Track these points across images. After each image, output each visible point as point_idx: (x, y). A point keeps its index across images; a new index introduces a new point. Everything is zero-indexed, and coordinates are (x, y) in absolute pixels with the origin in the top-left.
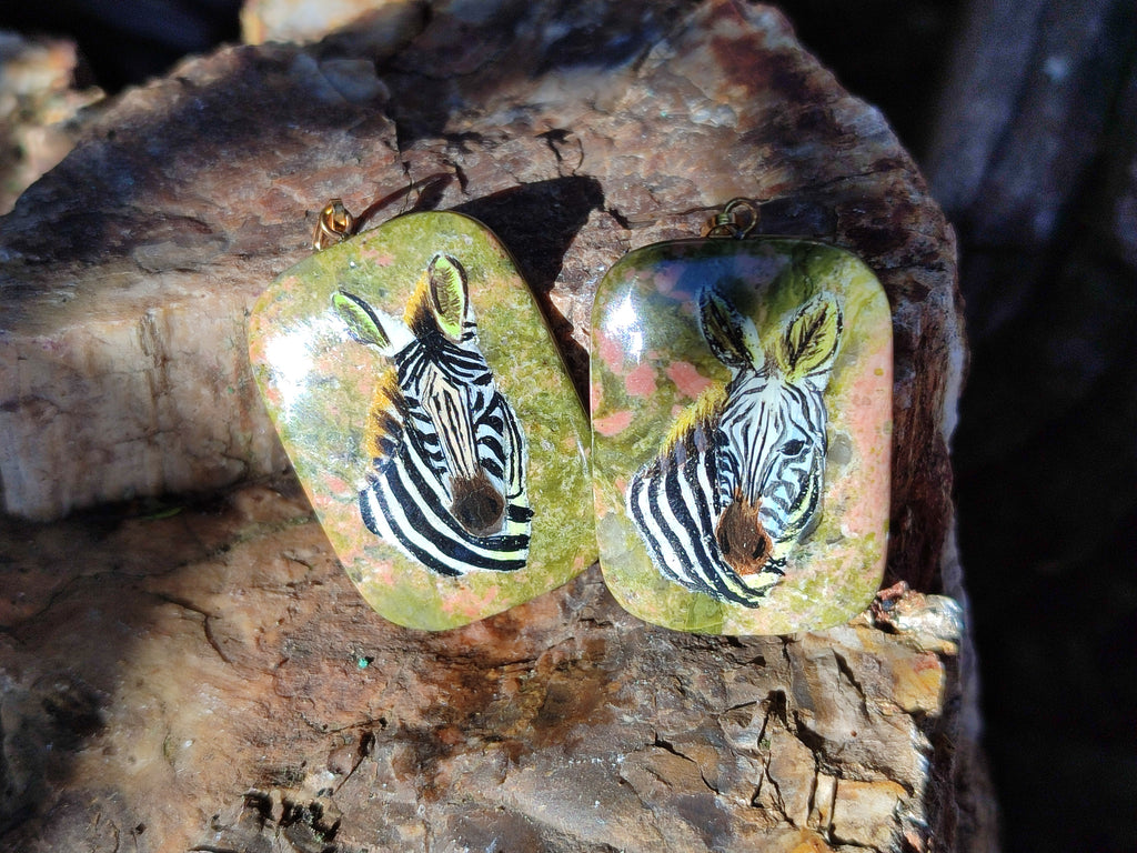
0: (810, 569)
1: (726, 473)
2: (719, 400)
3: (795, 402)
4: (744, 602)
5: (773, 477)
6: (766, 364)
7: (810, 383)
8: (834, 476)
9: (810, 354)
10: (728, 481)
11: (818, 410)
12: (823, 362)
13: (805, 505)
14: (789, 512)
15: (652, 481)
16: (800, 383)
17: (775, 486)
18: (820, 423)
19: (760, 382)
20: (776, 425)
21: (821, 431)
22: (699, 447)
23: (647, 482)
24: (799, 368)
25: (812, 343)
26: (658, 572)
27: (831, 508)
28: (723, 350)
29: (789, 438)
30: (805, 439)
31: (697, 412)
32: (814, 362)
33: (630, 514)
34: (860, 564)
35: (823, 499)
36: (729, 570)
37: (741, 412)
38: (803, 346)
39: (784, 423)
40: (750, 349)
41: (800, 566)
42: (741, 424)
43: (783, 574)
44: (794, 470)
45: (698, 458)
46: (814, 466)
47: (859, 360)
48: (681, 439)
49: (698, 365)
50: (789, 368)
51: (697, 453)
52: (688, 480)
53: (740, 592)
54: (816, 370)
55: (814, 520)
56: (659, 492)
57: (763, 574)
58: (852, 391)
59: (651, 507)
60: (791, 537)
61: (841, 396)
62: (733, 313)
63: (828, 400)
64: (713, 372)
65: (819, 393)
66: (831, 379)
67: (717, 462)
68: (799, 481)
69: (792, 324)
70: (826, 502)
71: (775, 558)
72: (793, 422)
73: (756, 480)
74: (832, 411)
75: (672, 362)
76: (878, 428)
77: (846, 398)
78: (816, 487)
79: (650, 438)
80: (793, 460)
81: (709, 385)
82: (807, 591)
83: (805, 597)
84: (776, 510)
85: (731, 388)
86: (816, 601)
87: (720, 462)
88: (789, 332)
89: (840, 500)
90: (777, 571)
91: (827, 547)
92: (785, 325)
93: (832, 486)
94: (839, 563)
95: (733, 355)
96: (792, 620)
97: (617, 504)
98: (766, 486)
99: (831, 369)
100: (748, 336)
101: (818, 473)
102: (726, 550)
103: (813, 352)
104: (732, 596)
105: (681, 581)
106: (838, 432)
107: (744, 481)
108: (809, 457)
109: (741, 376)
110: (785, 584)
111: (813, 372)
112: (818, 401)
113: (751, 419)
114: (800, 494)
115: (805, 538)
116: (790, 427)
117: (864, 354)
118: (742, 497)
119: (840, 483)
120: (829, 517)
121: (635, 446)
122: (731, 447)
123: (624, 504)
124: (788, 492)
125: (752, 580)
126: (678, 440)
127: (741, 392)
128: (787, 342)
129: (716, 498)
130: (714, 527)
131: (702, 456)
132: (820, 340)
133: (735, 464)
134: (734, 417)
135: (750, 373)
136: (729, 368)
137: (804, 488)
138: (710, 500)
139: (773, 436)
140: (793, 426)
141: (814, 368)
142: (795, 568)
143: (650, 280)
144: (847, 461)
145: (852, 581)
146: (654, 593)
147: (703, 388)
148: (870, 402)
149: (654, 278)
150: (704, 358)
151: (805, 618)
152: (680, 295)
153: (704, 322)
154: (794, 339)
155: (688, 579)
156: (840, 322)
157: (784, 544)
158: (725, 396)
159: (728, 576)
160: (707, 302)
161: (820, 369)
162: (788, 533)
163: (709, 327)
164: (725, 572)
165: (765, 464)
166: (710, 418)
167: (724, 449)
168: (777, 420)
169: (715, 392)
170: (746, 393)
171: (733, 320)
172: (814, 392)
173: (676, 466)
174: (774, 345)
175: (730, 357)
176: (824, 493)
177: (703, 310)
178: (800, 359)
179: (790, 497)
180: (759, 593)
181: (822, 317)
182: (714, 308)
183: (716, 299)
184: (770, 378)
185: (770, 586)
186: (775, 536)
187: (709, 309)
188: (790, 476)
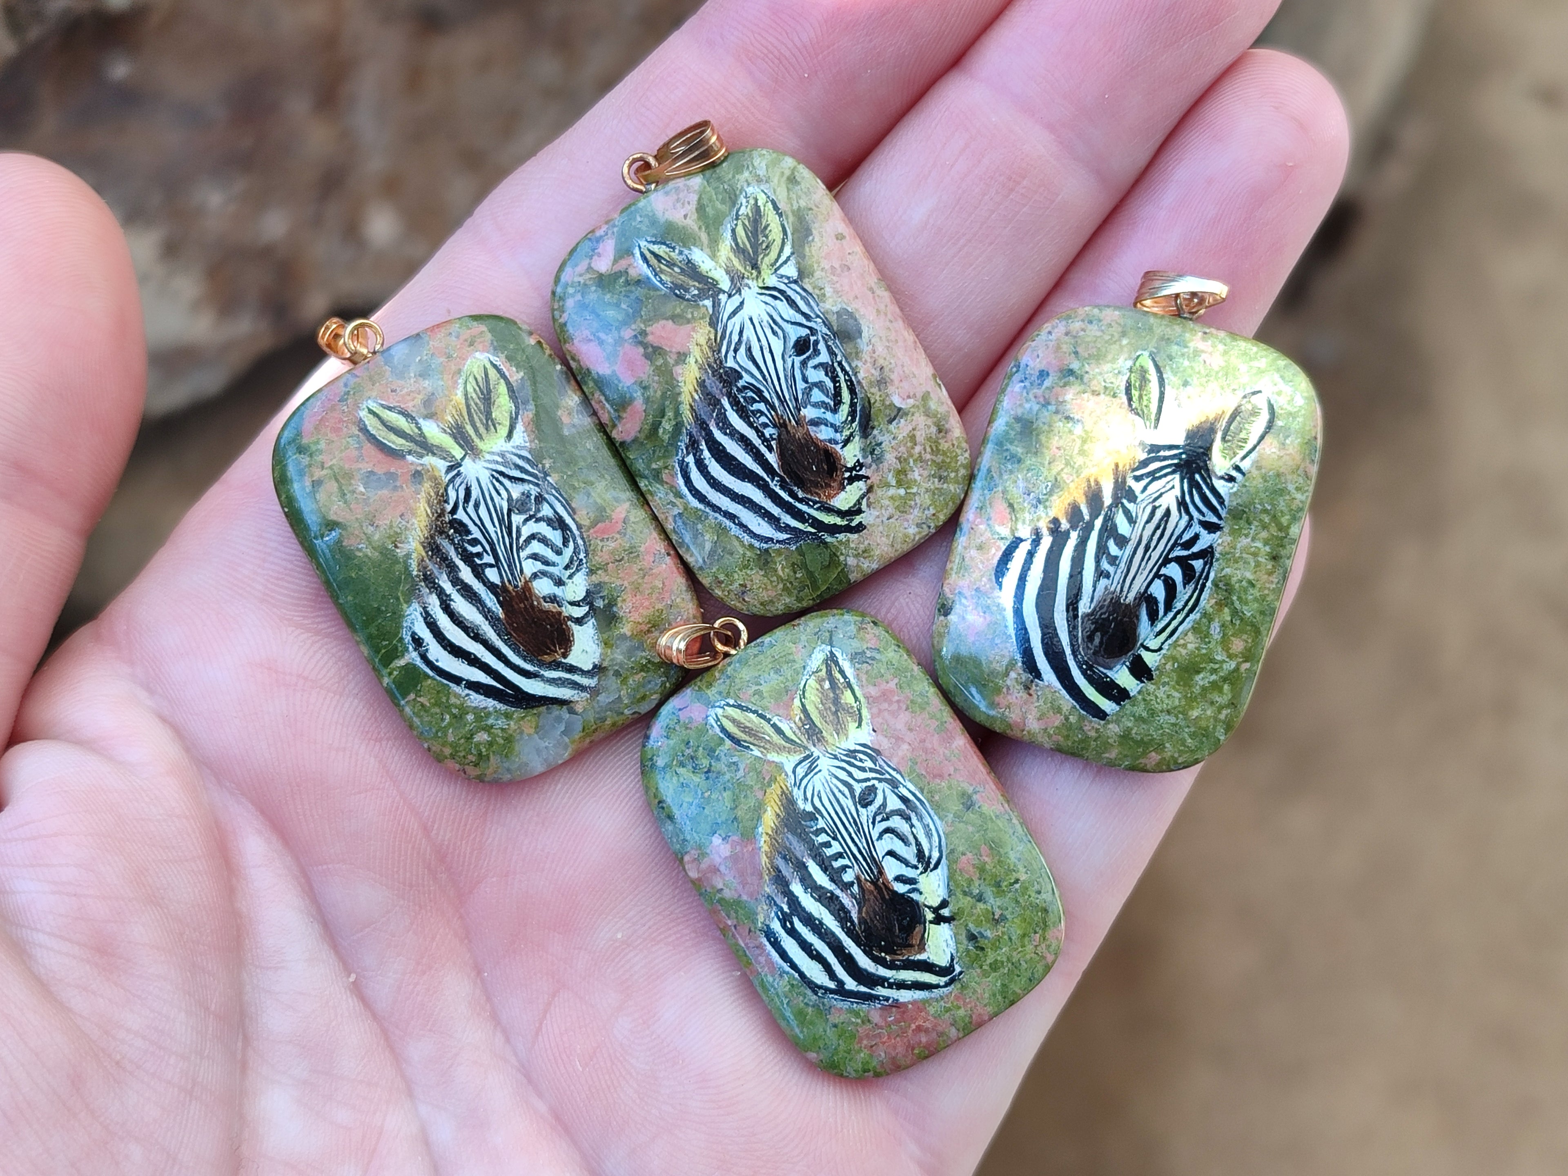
0: (890, 458)
1: (756, 406)
3: (778, 302)
4: (848, 529)
5: (801, 385)
6: (732, 280)
7: (782, 276)
8: (857, 353)
9: (766, 249)
10: (762, 413)
11: (802, 298)
12: (781, 250)
13: (846, 395)
14: (835, 411)
15: (694, 455)
16: (772, 281)
17: (808, 392)
18: (812, 308)
19: (736, 300)
20: (774, 333)
21: (818, 316)
22: (716, 392)
23: (690, 459)
24: (764, 267)
25: (761, 239)
26: (751, 546)
27: (871, 384)
28: (687, 290)
30: (808, 332)
31: (696, 362)
32: (773, 255)
33: (695, 503)
34: (934, 429)
35: (859, 382)
36: (815, 503)
37: (735, 338)
38: (755, 245)
39: (780, 327)
40: (710, 274)
41: (879, 460)
42: (742, 350)
43: (867, 478)
44: (815, 367)
45: (722, 407)
46: (832, 353)
47: (814, 232)
48: (697, 397)
49: (674, 318)
50: (755, 273)
51: (719, 401)
52: (726, 434)
53: (838, 521)
54: (780, 261)
55: (863, 407)
56: (707, 462)
57: (848, 488)
58: (825, 264)
59: (709, 482)
60: (851, 434)
61: (818, 274)
62: (677, 251)
64: (690, 316)
65: (795, 282)
66: (798, 263)
67: (742, 400)
68: (827, 375)
69: (734, 231)
70: (864, 383)
71: (850, 465)
72: (787, 322)
73: (787, 397)
75: (648, 329)
76: (871, 290)
77: (823, 274)
78: (846, 373)
79: (670, 414)
80: (809, 358)
81: (693, 329)
82: (899, 484)
83: (902, 492)
84: (823, 416)
85: (713, 322)
86: (914, 490)
87: (744, 398)
88: (735, 239)
89: (876, 373)
90: (859, 478)
91: (892, 427)
92: (728, 235)
93: (860, 364)
94: (913, 438)
95: (698, 289)
96: (906, 524)
97: (678, 501)
98: (800, 397)
99: (792, 253)
100: (701, 264)
101: (839, 359)
102: (801, 484)
103: (768, 246)
104: (834, 530)
105: (778, 542)
106: (835, 309)
107: (777, 403)
108: (822, 346)
109: (716, 304)
110: (875, 487)
111: (778, 264)
112: (798, 289)
113: (748, 340)
114: (835, 387)
115: (866, 428)
116: (788, 328)
117: (816, 225)
118: (784, 420)
119: (865, 356)
120: (876, 395)
121: (661, 431)
122: (746, 378)
124: (822, 391)
125: (844, 499)
126: (694, 400)
127: (725, 320)
128: (738, 250)
129: (761, 435)
130: (775, 466)
131: (725, 402)
132: (767, 232)
133: (759, 392)
134: (732, 347)
135: (723, 297)
136: (701, 303)
137: (834, 379)
138: (757, 441)
139: (777, 346)
140: (790, 325)
141: (777, 260)
142: (874, 466)
143: (590, 269)
144: (860, 332)
145: (936, 451)
146: (762, 573)
147: (690, 336)
148: (849, 269)
149: (592, 265)
150: (675, 307)
151: (915, 514)
152: (622, 264)
153: (656, 275)
154: (743, 243)
155: (784, 536)
156: (776, 207)
157: (850, 446)
158: (713, 331)
159: (817, 509)
160: (648, 255)
161: (783, 258)
162: (847, 433)
163: (663, 277)
164: (812, 507)
165: (786, 376)
166: (712, 360)
167: (741, 383)
168: (772, 328)
169: (702, 334)
170: (729, 318)
171: (680, 258)
172: (790, 282)
173: (708, 425)
174: (729, 259)
175: (696, 292)
176: (855, 374)
177: (649, 266)
178: (759, 259)
179: (828, 396)
180: (856, 511)
181: (757, 209)
182: (657, 257)
183: (655, 248)
184: (743, 291)
185: (862, 497)
186: (837, 443)
187: (653, 261)
188: (816, 376)
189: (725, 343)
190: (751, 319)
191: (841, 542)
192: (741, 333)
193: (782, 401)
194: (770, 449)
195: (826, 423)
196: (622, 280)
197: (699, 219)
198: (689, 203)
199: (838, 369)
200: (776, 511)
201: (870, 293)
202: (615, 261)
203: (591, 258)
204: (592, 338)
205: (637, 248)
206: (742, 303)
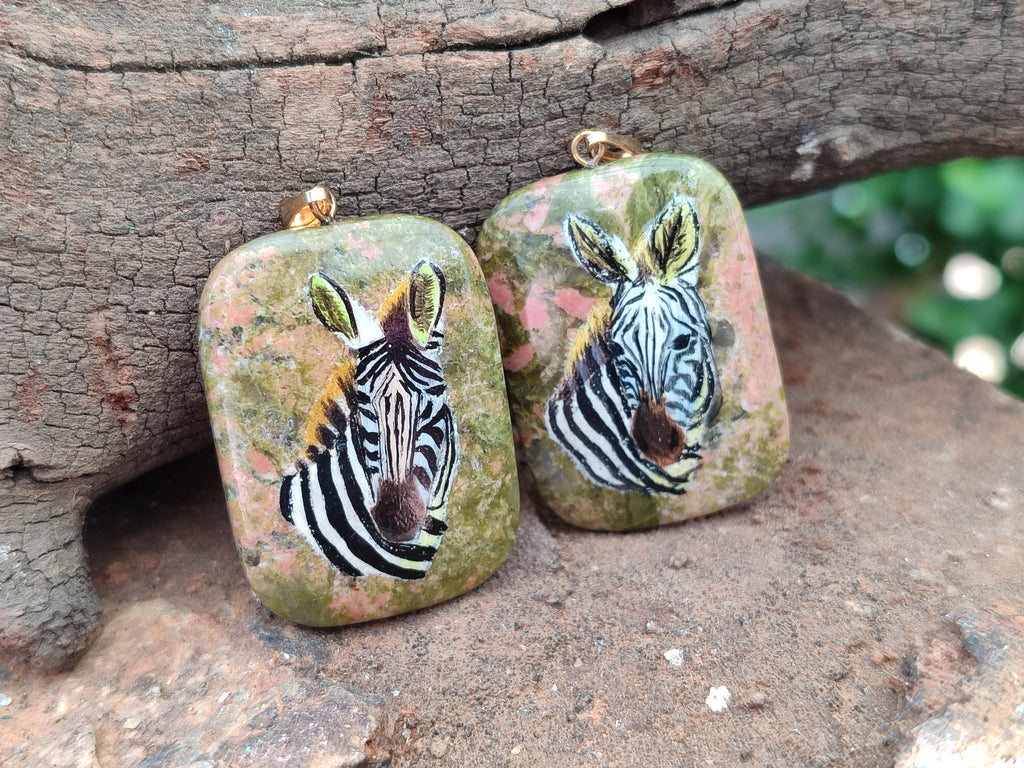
0: (724, 448)
1: (627, 379)
2: (606, 315)
3: (673, 301)
4: (672, 491)
5: (670, 373)
6: (640, 273)
7: (683, 281)
8: (724, 359)
9: (676, 255)
10: (631, 386)
11: (696, 304)
12: (689, 259)
13: (705, 390)
14: (692, 400)
15: (565, 402)
16: (673, 282)
17: (674, 380)
18: (699, 314)
19: (638, 291)
20: (662, 326)
21: (702, 321)
22: (598, 359)
23: (560, 404)
24: (670, 270)
25: (675, 245)
26: (589, 482)
27: (728, 387)
28: (599, 270)
29: (676, 334)
30: (690, 332)
31: (590, 330)
32: (681, 262)
33: (553, 436)
34: (767, 433)
35: (719, 383)
36: (652, 465)
37: (628, 321)
38: (669, 249)
39: (668, 323)
40: (623, 263)
41: (714, 446)
42: (631, 332)
43: (700, 457)
44: (687, 362)
45: (600, 372)
46: (704, 355)
47: (721, 249)
49: (581, 289)
50: (661, 272)
51: (598, 367)
52: (596, 393)
53: (666, 483)
54: (685, 269)
55: (716, 403)
56: (573, 410)
57: (683, 461)
58: (722, 279)
59: (570, 426)
60: (699, 423)
61: (713, 286)
62: (601, 235)
63: (702, 292)
64: (595, 292)
65: (693, 288)
66: (700, 273)
67: (617, 371)
68: (694, 370)
69: (654, 232)
70: (723, 384)
71: (689, 445)
72: (676, 319)
73: (656, 379)
74: (708, 301)
75: (557, 292)
76: (753, 307)
77: (717, 287)
78: (711, 373)
79: (554, 364)
80: (684, 353)
81: (595, 303)
82: (725, 467)
83: (724, 474)
84: (680, 402)
85: (614, 303)
86: (735, 475)
87: (620, 370)
88: (653, 240)
89: (735, 379)
90: (694, 456)
91: (734, 424)
92: (648, 234)
93: (724, 368)
94: (747, 437)
95: (610, 272)
96: (719, 496)
97: (540, 431)
98: (666, 382)
99: (697, 264)
100: (618, 252)
101: (709, 360)
102: (645, 449)
103: (679, 253)
104: (660, 488)
105: (612, 485)
106: (718, 319)
107: (646, 382)
108: (697, 347)
109: (620, 289)
110: (704, 466)
111: (682, 271)
112: (693, 295)
113: (638, 326)
114: (698, 383)
115: (713, 420)
116: (675, 324)
117: (724, 244)
118: (648, 397)
119: (731, 363)
120: (729, 397)
121: (543, 374)
122: (627, 355)
123: (545, 429)
124: (687, 382)
125: (675, 469)
126: (578, 360)
127: (624, 303)
128: (654, 250)
129: (625, 403)
130: (629, 430)
131: (603, 369)
132: (682, 241)
133: (634, 369)
134: (623, 327)
135: (628, 285)
136: (608, 285)
137: (700, 375)
138: (619, 406)
139: (661, 336)
140: (677, 323)
141: (682, 267)
142: (709, 450)
143: (521, 223)
144: (732, 343)
145: (763, 449)
146: (591, 502)
147: (589, 307)
148: (740, 286)
149: (524, 221)
150: (584, 281)
151: (729, 492)
152: (550, 231)
153: (577, 249)
154: (659, 245)
155: (618, 483)
156: (696, 221)
157: (695, 431)
158: (611, 310)
159: (652, 471)
160: (575, 230)
161: (688, 267)
162: (695, 420)
163: (582, 252)
164: (648, 468)
165: (660, 363)
166: (602, 333)
167: (621, 358)
168: (661, 322)
169: (601, 309)
170: (628, 303)
171: (602, 241)
172: (688, 288)
173: (583, 383)
174: (643, 255)
175: (607, 274)
176: (718, 376)
177: (573, 239)
178: (669, 262)
179: (690, 387)
180: (683, 479)
181: (679, 219)
182: (583, 236)
183: (583, 226)
184: (646, 285)
185: (691, 471)
186: (684, 425)
187: (578, 237)
188: (685, 368)
189: (618, 322)
190: (646, 310)
191: (662, 498)
192: (634, 318)
193: (651, 381)
194: (629, 415)
195: (680, 407)
196: (547, 243)
197: (628, 212)
198: (622, 195)
199: (705, 369)
200: (617, 462)
201: (751, 311)
202: (545, 225)
203: (525, 213)
204: (507, 281)
205: (567, 221)
206: (642, 294)
